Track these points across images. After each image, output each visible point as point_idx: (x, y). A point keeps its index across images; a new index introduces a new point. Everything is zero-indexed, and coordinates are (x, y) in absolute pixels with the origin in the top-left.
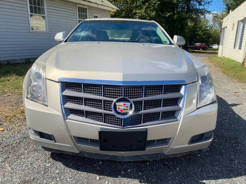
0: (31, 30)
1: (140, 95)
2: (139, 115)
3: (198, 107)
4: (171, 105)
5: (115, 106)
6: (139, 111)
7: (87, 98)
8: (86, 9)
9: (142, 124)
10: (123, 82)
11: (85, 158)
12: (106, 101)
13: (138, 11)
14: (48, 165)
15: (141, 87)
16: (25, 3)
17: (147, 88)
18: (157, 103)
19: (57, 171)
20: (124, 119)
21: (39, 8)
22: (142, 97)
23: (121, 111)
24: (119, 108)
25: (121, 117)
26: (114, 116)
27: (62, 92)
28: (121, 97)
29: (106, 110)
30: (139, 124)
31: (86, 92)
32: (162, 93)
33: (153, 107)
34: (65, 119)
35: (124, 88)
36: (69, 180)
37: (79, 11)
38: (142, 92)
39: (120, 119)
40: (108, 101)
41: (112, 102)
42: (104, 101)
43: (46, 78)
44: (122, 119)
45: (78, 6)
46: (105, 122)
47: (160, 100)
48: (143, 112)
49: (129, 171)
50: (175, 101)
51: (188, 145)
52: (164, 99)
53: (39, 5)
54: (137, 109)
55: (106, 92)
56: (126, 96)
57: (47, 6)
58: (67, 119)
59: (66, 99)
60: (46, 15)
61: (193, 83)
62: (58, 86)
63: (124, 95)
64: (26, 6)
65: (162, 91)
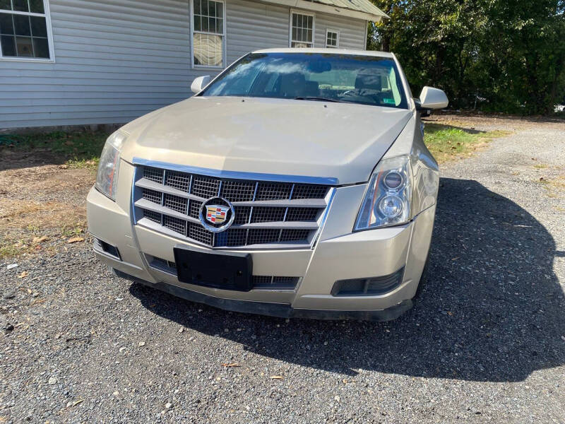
0: (193, 65)
1: (249, 197)
2: (243, 230)
3: (357, 229)
4: (302, 220)
5: (205, 210)
6: (244, 223)
7: (168, 195)
8: (311, 18)
9: (246, 247)
10: (223, 172)
11: (171, 296)
12: (194, 201)
13: (442, 18)
14: (118, 299)
15: (252, 183)
16: (186, 11)
17: (262, 186)
18: (276, 213)
19: (128, 310)
20: (216, 234)
21: (212, 21)
22: (252, 200)
23: (213, 219)
24: (210, 215)
25: (212, 229)
26: (202, 227)
27: (136, 181)
28: (215, 197)
29: (192, 216)
30: (241, 245)
31: (168, 184)
32: (288, 198)
33: (269, 219)
34: (133, 224)
35: (223, 183)
36: (137, 324)
37: (294, 24)
38: (253, 193)
39: (210, 233)
40: (196, 202)
41: (202, 203)
42: (190, 200)
43: (121, 158)
44: (212, 233)
45: (293, 12)
46: (188, 236)
47: (282, 209)
48: (248, 225)
49: (238, 330)
50: (313, 214)
51: (331, 297)
52: (289, 208)
53: (212, 13)
54: (239, 220)
55: (195, 186)
56: (224, 197)
57: (228, 14)
58: (137, 224)
59: (140, 192)
60: (225, 34)
61: (357, 184)
62: (133, 170)
63: (221, 195)
64: (187, 17)
65: (289, 194)
